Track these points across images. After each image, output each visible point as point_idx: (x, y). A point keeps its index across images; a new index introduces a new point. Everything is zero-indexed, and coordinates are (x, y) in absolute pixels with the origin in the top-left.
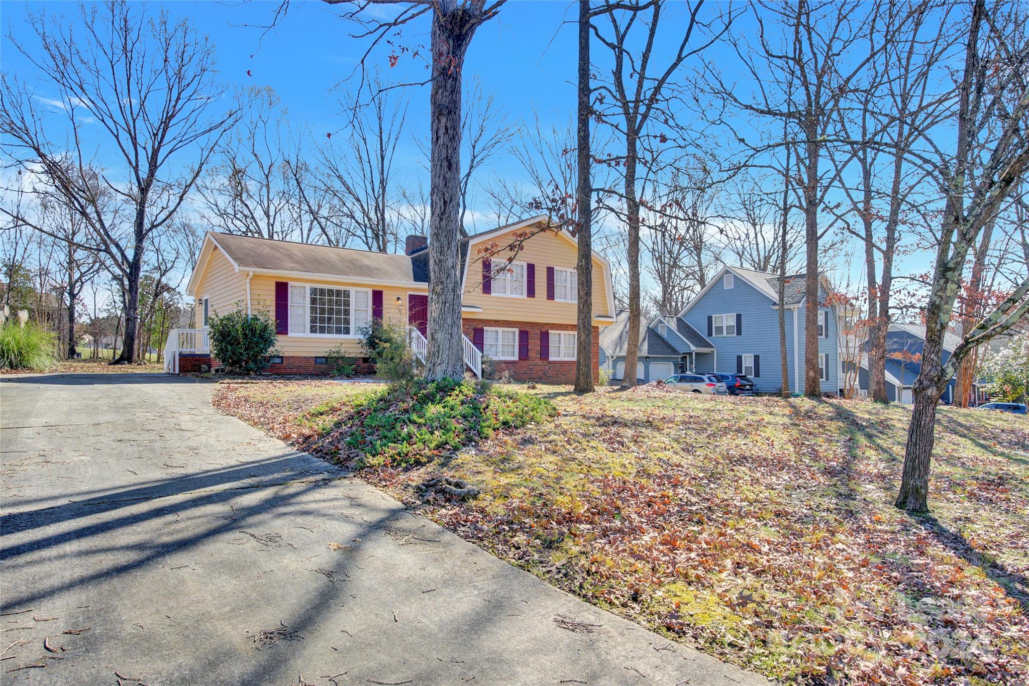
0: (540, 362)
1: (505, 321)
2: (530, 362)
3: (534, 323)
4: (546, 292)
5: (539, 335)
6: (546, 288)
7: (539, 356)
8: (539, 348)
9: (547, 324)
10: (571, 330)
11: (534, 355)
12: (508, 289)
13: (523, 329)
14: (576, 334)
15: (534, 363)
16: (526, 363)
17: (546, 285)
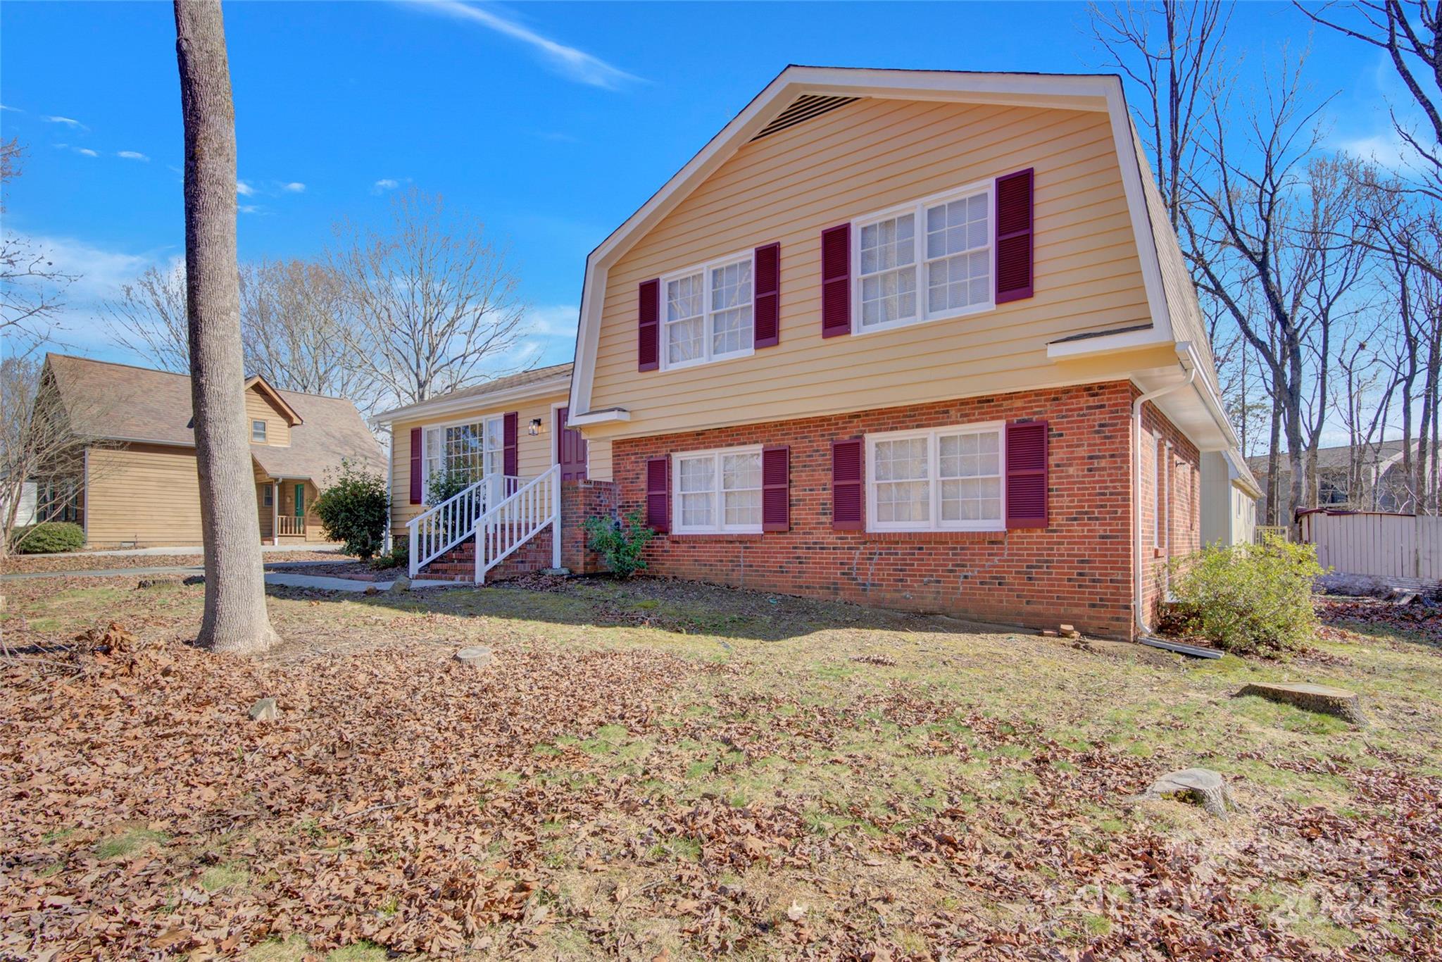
0: (832, 539)
2: (799, 540)
3: (808, 420)
4: (818, 317)
5: (829, 456)
6: (818, 304)
7: (827, 519)
8: (827, 496)
9: (856, 416)
10: (967, 418)
11: (811, 519)
12: (707, 343)
13: (774, 445)
14: (998, 428)
15: (811, 539)
16: (784, 541)
17: (818, 292)
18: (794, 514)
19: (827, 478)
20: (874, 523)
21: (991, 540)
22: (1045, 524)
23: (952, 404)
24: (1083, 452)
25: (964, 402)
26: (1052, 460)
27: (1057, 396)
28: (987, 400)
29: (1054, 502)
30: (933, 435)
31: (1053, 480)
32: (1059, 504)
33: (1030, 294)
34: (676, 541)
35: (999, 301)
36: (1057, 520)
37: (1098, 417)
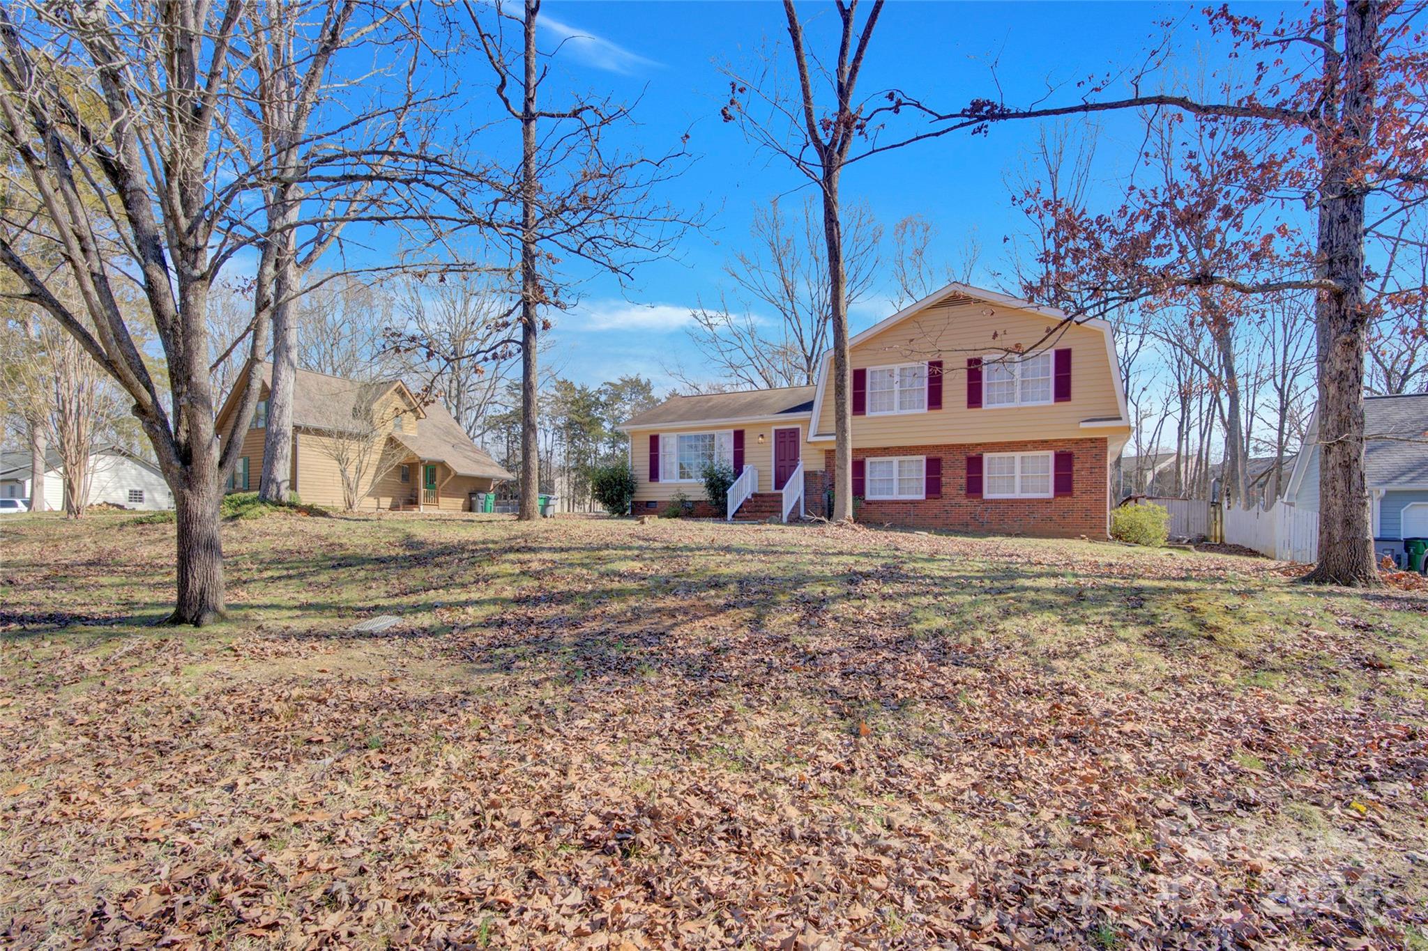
0: (965, 501)
1: (900, 448)
2: (946, 502)
3: (953, 445)
4: (965, 398)
5: (964, 462)
6: (965, 392)
7: (963, 492)
8: (963, 481)
9: (979, 445)
10: (1036, 448)
11: (954, 492)
12: (896, 405)
13: (932, 456)
14: (1051, 454)
15: (953, 502)
16: (937, 503)
17: (965, 387)
18: (944, 490)
19: (964, 473)
20: (987, 495)
21: (1047, 502)
22: (1071, 495)
23: (1029, 442)
24: (1088, 465)
25: (1035, 442)
26: (1075, 468)
27: (1077, 442)
28: (1046, 441)
29: (1075, 486)
30: (1018, 455)
31: (1075, 477)
32: (1077, 486)
33: (1069, 400)
34: (869, 503)
35: (1056, 401)
36: (1076, 493)
37: (1094, 451)
